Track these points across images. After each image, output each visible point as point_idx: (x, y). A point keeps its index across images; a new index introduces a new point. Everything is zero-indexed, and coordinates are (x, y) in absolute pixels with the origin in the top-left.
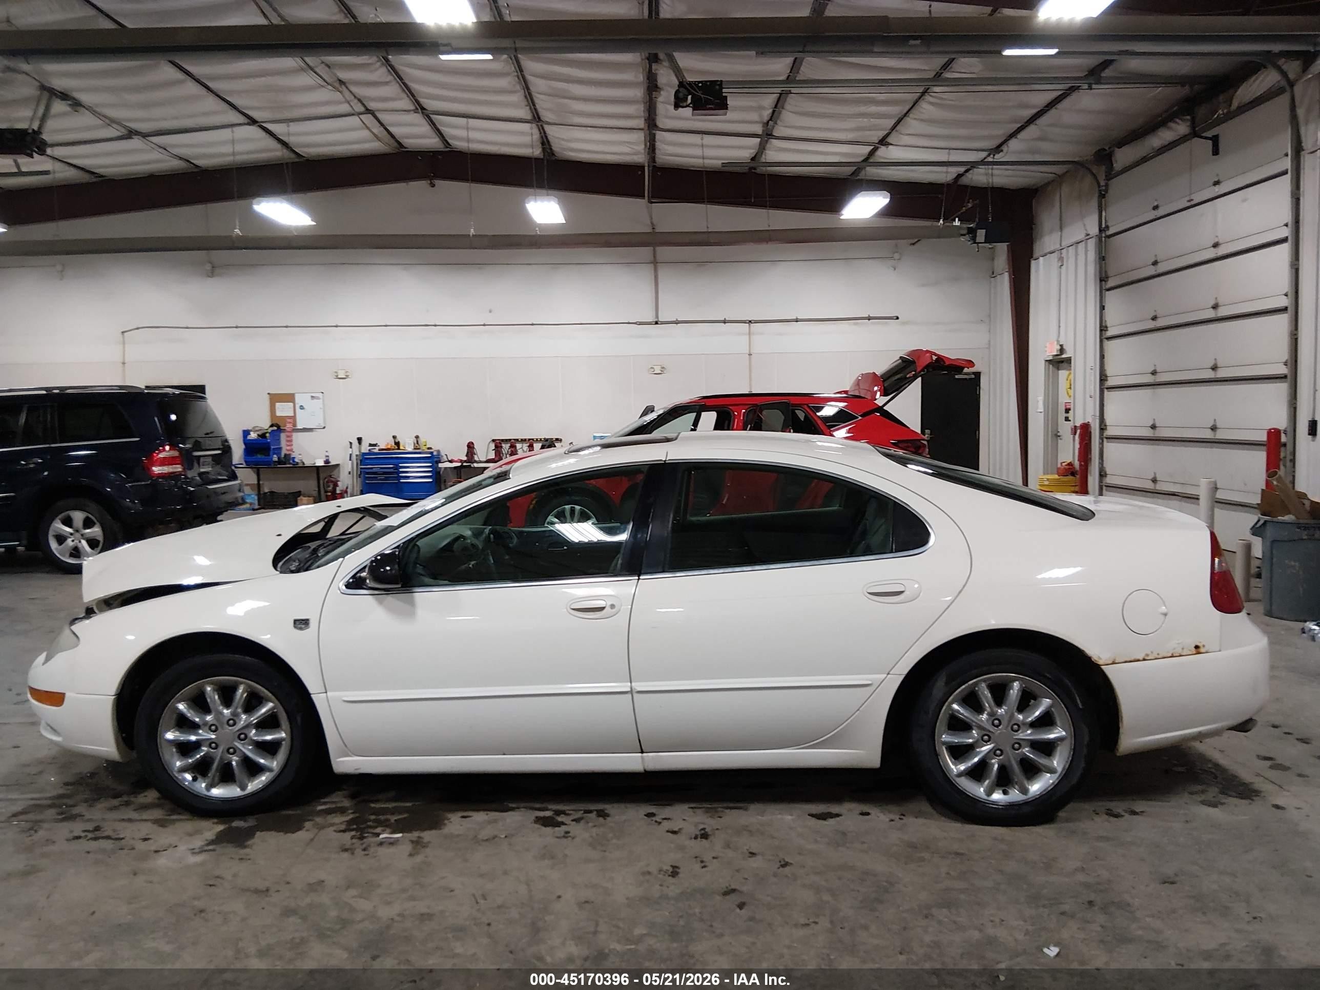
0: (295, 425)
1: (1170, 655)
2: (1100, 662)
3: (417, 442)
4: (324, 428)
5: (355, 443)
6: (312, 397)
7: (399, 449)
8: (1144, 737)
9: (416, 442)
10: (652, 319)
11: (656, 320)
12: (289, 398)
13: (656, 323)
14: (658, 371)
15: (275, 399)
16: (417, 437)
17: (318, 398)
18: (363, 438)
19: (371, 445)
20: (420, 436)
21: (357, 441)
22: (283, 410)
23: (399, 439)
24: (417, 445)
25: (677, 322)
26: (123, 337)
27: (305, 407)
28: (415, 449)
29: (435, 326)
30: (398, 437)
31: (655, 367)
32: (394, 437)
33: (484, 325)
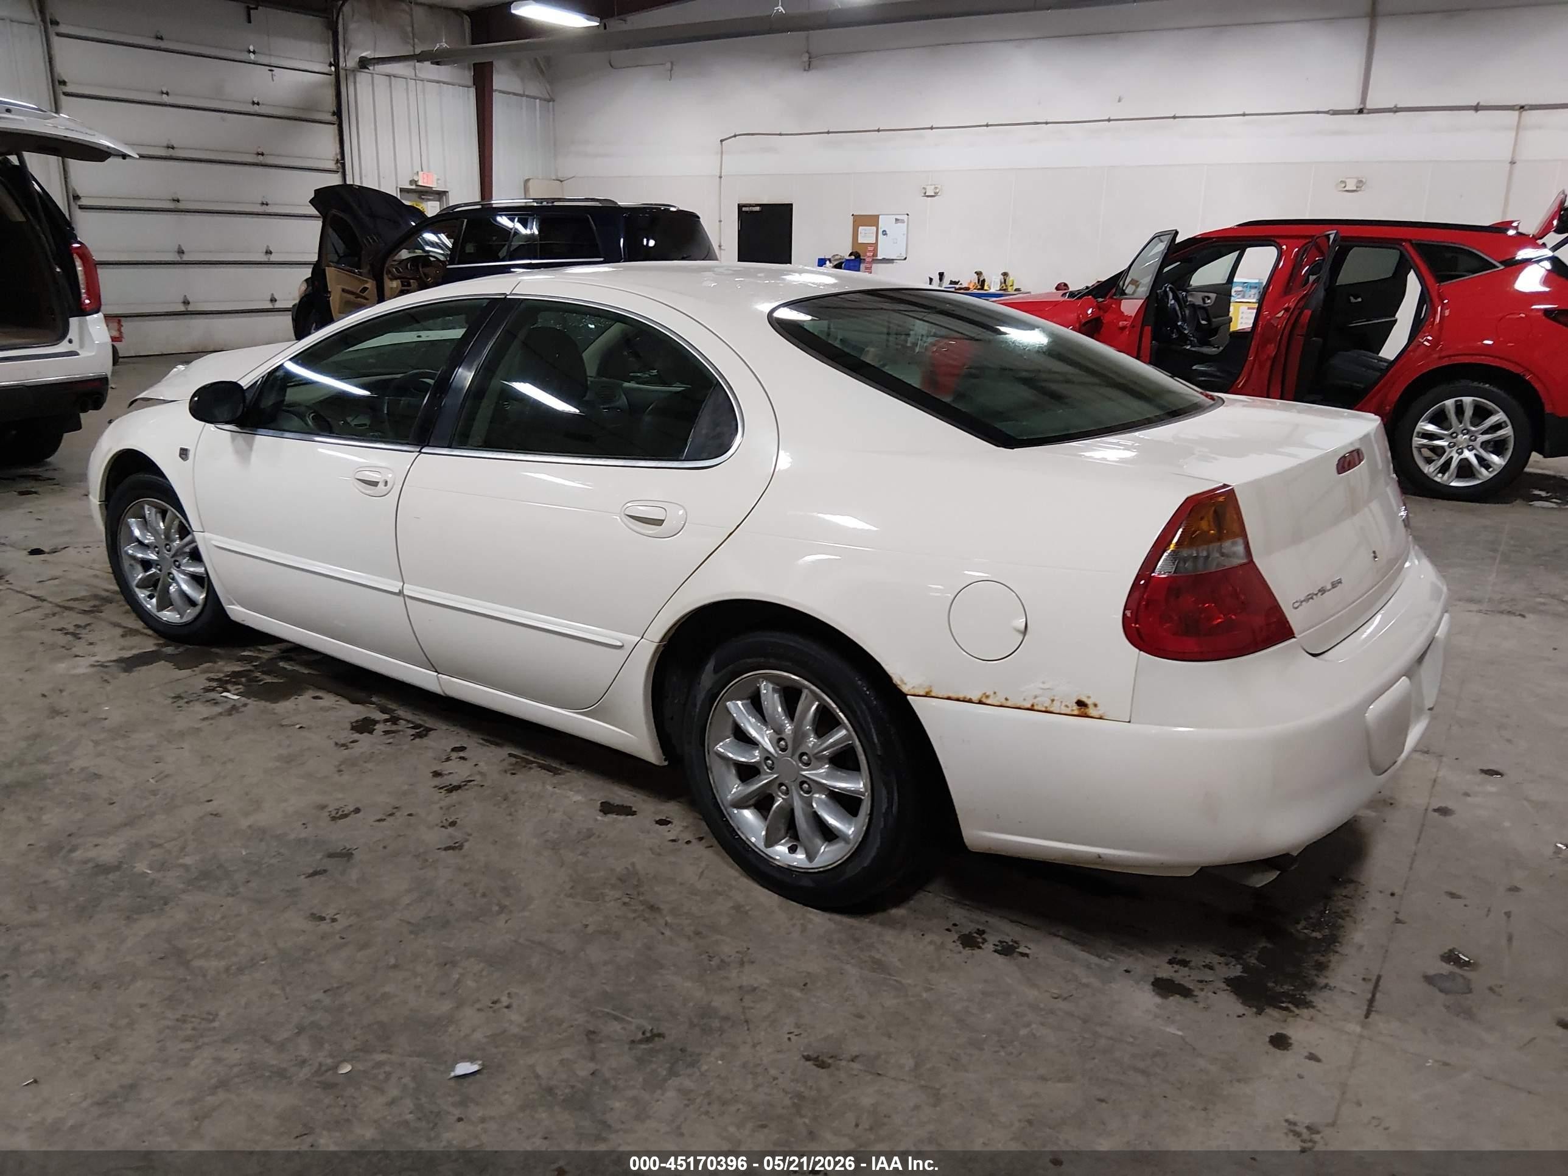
0: (875, 254)
1: (1029, 706)
2: (905, 689)
3: (1005, 280)
4: (905, 259)
5: (936, 278)
6: (896, 220)
7: (982, 288)
8: (995, 832)
9: (1003, 280)
10: (1355, 105)
11: (1361, 106)
12: (872, 220)
13: (1361, 111)
14: (1351, 186)
15: (860, 221)
16: (1005, 274)
17: (903, 221)
18: (945, 274)
19: (952, 283)
20: (1010, 274)
21: (938, 277)
22: (866, 235)
23: (985, 276)
24: (1003, 285)
25: (1396, 110)
26: (722, 144)
27: (888, 232)
28: (1000, 290)
29: (1047, 123)
30: (984, 274)
31: (1347, 181)
32: (979, 274)
33: (1109, 120)
